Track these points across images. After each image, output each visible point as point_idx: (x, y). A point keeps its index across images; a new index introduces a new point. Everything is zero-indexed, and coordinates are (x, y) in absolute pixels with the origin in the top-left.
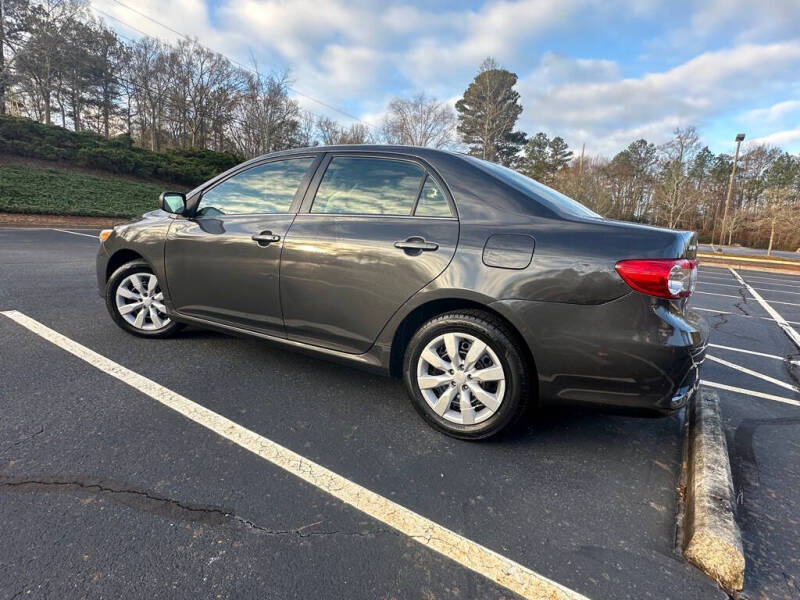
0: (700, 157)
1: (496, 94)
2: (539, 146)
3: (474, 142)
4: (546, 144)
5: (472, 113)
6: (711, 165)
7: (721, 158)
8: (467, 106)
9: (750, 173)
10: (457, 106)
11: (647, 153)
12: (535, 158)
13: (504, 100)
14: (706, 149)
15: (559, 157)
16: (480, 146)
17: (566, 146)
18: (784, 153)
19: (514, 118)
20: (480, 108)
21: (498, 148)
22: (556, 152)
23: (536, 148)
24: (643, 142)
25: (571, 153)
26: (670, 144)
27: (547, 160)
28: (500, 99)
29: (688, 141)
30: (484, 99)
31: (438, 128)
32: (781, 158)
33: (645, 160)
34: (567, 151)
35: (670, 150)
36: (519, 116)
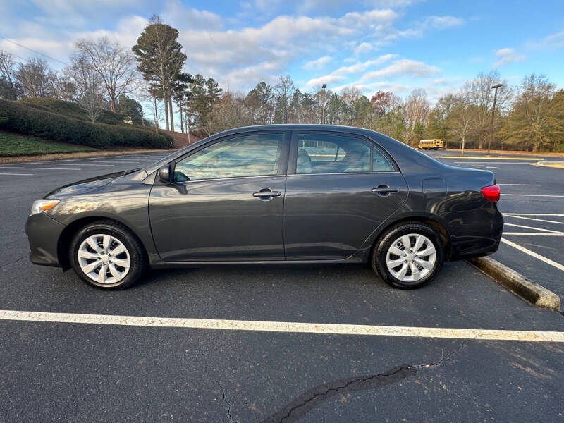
0: (295, 94)
1: (165, 44)
2: (199, 84)
3: (153, 80)
4: (203, 82)
5: (148, 57)
6: (301, 99)
7: (306, 95)
8: (142, 51)
9: (320, 104)
10: (133, 50)
11: (267, 91)
12: (197, 93)
13: (172, 49)
14: (297, 90)
15: (214, 92)
16: (158, 83)
17: (217, 85)
18: (334, 93)
19: (181, 63)
20: (153, 54)
21: (173, 85)
22: (211, 89)
23: (197, 86)
24: (264, 84)
25: (221, 90)
26: (278, 86)
27: (206, 94)
28: (168, 47)
29: (288, 84)
30: (155, 46)
31: (124, 67)
32: (333, 96)
33: (267, 95)
34: (218, 88)
35: (279, 89)
36: (184, 62)
